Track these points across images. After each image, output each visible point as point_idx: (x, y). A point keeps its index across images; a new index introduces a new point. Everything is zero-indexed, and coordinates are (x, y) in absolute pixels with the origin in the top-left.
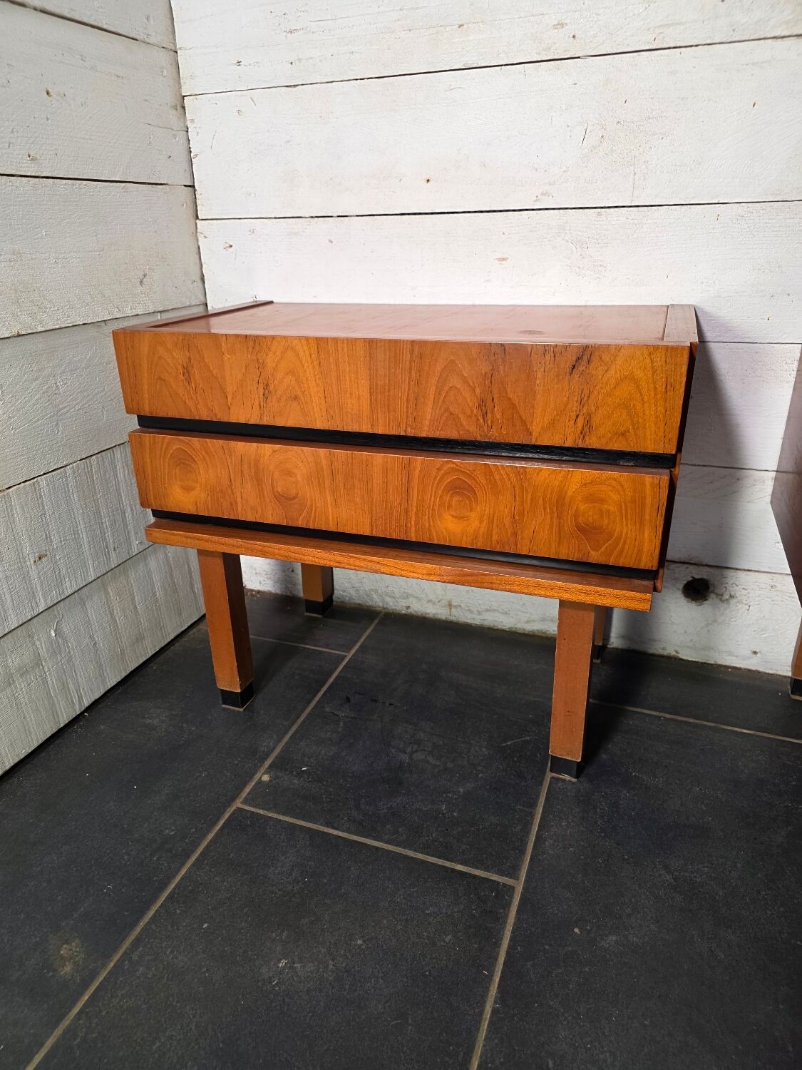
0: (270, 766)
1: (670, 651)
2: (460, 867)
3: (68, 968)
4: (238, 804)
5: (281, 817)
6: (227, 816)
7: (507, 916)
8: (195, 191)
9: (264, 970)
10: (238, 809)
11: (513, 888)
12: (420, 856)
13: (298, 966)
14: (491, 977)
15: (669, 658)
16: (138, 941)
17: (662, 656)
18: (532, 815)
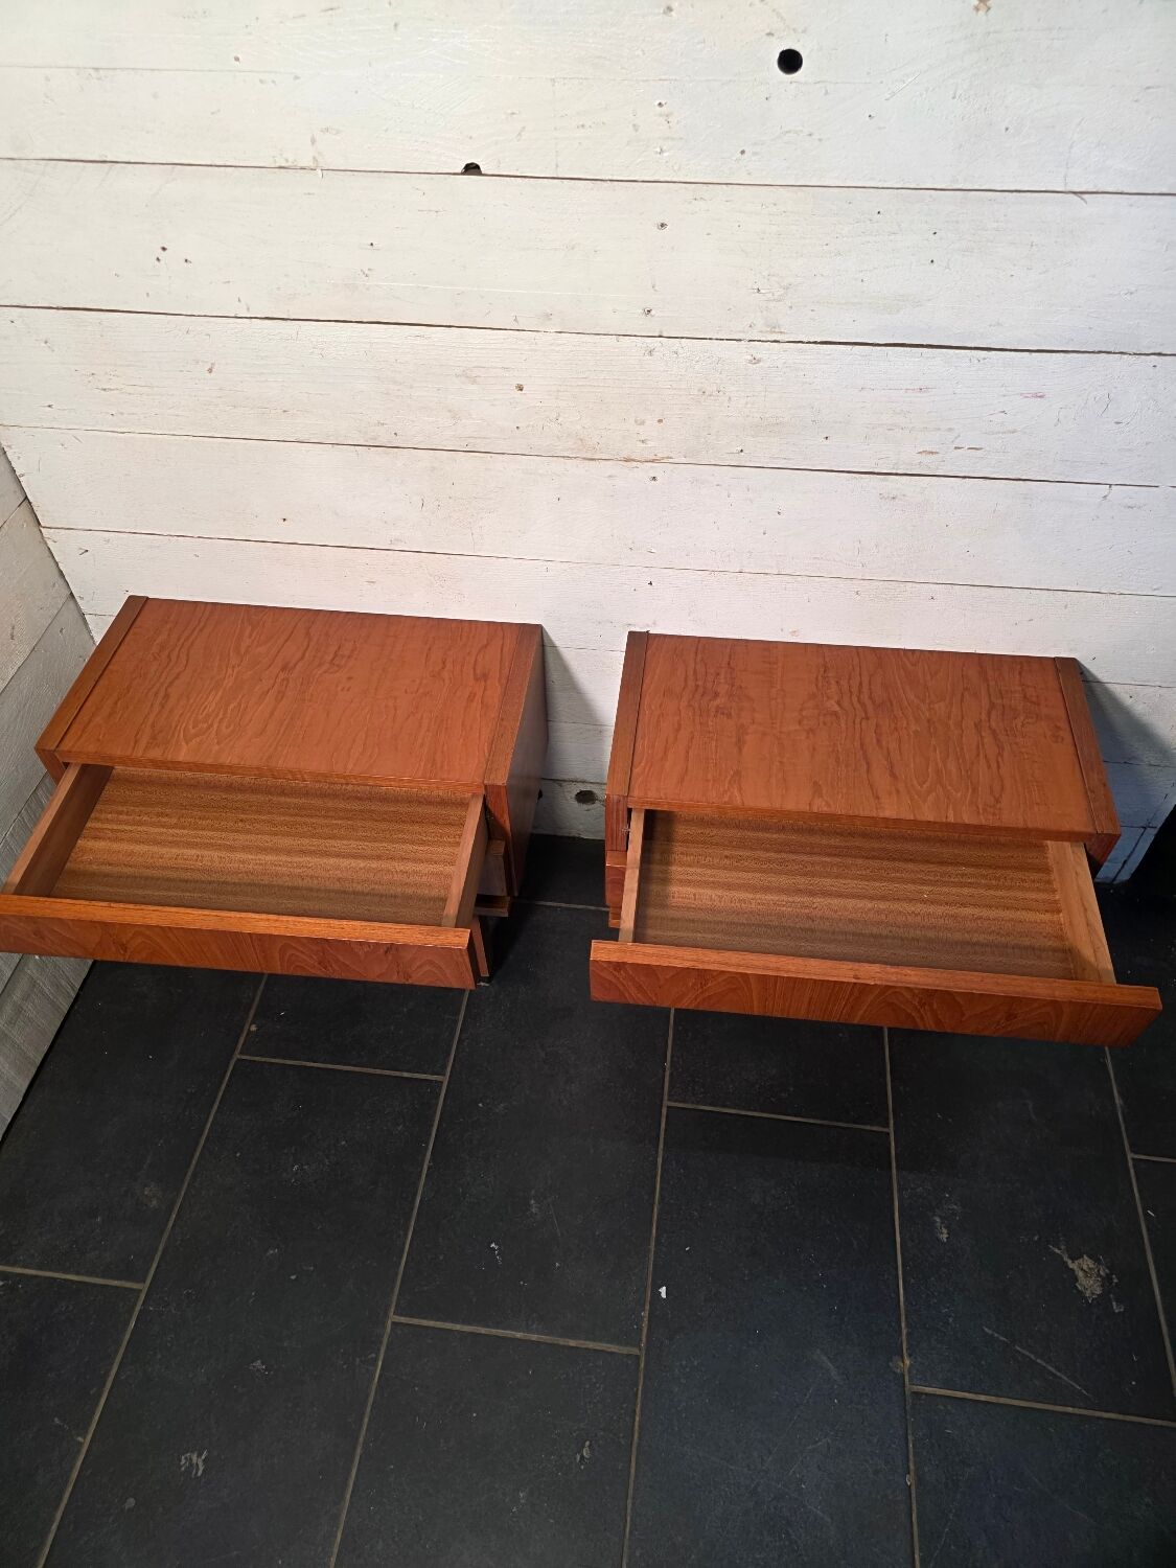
0: (255, 1016)
1: (574, 833)
2: (406, 1075)
3: (154, 1202)
4: (237, 1056)
5: (273, 1060)
6: (231, 1067)
7: (437, 1104)
8: (30, 503)
9: (284, 1175)
10: (238, 1060)
11: (442, 1082)
12: (378, 1071)
13: (306, 1167)
14: (426, 1148)
15: (574, 838)
16: (194, 1175)
17: (569, 838)
18: (456, 1022)
